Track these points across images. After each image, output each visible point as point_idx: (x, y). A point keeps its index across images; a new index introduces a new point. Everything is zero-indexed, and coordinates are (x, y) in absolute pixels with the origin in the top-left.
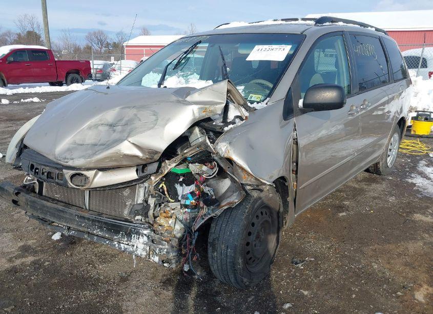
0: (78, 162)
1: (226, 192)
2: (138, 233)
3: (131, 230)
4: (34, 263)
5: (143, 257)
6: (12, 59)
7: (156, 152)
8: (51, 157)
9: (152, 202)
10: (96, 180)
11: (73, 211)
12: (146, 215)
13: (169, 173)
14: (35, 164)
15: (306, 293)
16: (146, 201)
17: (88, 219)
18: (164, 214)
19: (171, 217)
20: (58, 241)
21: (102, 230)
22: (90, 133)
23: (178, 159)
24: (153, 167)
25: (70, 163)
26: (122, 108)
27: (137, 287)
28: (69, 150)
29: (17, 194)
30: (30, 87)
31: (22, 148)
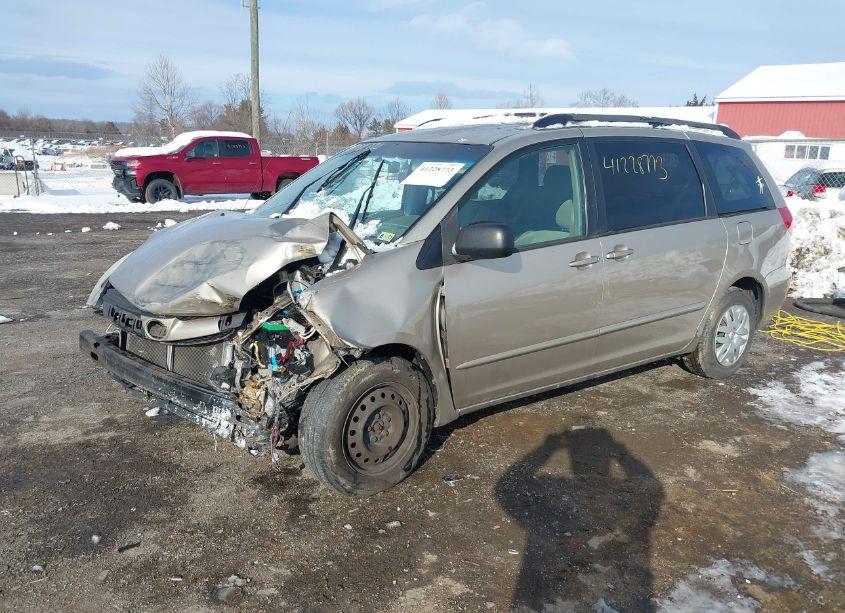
0: (154, 306)
1: (326, 359)
2: (220, 405)
3: (212, 400)
4: (112, 439)
5: (225, 437)
6: (193, 154)
7: (236, 299)
8: (130, 299)
9: (239, 366)
10: (173, 331)
11: (150, 370)
12: (232, 382)
13: (259, 330)
14: (116, 308)
15: (431, 514)
16: (231, 365)
17: (166, 382)
18: (253, 384)
19: (259, 387)
20: (152, 418)
21: (179, 398)
22: (175, 271)
23: (270, 310)
24: (238, 320)
25: (148, 308)
26: (212, 243)
27: (219, 480)
28: (149, 291)
29: (96, 345)
30: (218, 200)
31: (108, 287)
